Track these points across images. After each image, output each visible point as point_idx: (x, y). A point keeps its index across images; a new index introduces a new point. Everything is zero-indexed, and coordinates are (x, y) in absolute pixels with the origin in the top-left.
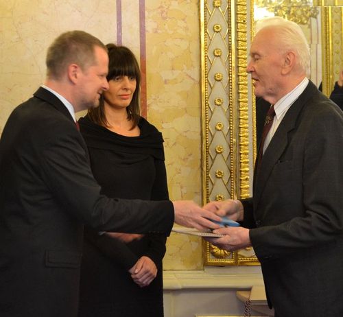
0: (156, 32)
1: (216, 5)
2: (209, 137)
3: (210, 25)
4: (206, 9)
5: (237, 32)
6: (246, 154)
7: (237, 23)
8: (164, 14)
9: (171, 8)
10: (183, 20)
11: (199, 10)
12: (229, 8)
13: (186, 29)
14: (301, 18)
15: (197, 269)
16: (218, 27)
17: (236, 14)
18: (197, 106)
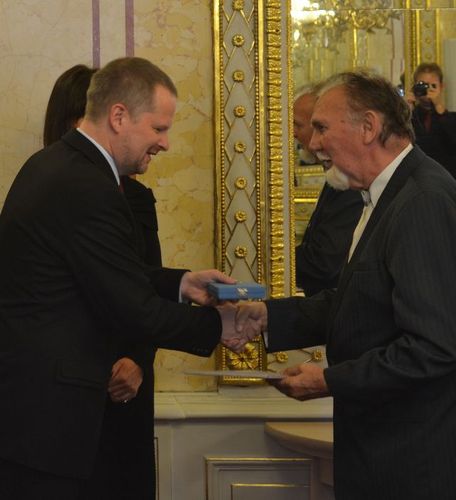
0: (150, 46)
1: (237, 6)
2: (226, 199)
3: (228, 36)
4: (221, 12)
5: (266, 47)
6: (280, 223)
7: (266, 33)
8: (161, 21)
9: (171, 11)
10: (190, 28)
11: (212, 14)
12: (256, 12)
13: (193, 41)
14: (376, 19)
15: (208, 390)
16: (239, 40)
17: (266, 21)
18: (209, 153)
